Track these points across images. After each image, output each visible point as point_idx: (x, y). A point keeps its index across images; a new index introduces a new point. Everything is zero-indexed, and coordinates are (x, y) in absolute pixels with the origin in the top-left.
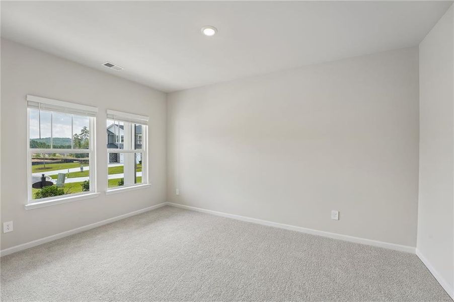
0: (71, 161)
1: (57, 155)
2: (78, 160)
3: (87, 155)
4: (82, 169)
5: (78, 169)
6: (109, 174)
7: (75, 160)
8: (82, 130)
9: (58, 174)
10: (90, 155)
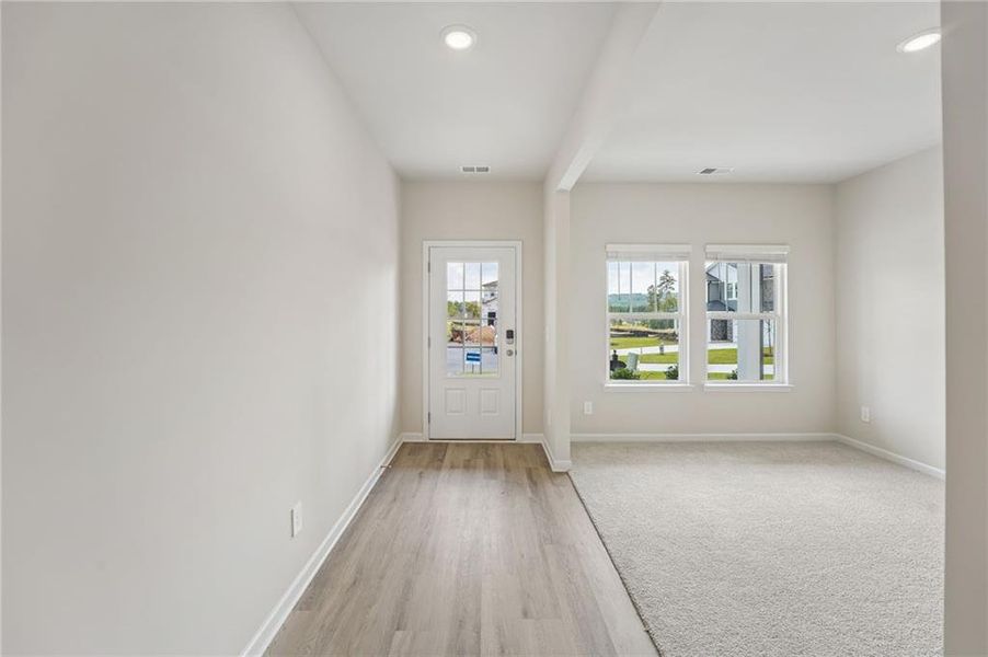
0: (645, 334)
1: (624, 323)
2: (655, 333)
3: (671, 324)
4: (661, 349)
5: (655, 350)
6: (710, 363)
7: (651, 333)
8: (662, 278)
9: (626, 354)
10: (675, 322)
